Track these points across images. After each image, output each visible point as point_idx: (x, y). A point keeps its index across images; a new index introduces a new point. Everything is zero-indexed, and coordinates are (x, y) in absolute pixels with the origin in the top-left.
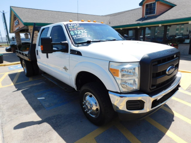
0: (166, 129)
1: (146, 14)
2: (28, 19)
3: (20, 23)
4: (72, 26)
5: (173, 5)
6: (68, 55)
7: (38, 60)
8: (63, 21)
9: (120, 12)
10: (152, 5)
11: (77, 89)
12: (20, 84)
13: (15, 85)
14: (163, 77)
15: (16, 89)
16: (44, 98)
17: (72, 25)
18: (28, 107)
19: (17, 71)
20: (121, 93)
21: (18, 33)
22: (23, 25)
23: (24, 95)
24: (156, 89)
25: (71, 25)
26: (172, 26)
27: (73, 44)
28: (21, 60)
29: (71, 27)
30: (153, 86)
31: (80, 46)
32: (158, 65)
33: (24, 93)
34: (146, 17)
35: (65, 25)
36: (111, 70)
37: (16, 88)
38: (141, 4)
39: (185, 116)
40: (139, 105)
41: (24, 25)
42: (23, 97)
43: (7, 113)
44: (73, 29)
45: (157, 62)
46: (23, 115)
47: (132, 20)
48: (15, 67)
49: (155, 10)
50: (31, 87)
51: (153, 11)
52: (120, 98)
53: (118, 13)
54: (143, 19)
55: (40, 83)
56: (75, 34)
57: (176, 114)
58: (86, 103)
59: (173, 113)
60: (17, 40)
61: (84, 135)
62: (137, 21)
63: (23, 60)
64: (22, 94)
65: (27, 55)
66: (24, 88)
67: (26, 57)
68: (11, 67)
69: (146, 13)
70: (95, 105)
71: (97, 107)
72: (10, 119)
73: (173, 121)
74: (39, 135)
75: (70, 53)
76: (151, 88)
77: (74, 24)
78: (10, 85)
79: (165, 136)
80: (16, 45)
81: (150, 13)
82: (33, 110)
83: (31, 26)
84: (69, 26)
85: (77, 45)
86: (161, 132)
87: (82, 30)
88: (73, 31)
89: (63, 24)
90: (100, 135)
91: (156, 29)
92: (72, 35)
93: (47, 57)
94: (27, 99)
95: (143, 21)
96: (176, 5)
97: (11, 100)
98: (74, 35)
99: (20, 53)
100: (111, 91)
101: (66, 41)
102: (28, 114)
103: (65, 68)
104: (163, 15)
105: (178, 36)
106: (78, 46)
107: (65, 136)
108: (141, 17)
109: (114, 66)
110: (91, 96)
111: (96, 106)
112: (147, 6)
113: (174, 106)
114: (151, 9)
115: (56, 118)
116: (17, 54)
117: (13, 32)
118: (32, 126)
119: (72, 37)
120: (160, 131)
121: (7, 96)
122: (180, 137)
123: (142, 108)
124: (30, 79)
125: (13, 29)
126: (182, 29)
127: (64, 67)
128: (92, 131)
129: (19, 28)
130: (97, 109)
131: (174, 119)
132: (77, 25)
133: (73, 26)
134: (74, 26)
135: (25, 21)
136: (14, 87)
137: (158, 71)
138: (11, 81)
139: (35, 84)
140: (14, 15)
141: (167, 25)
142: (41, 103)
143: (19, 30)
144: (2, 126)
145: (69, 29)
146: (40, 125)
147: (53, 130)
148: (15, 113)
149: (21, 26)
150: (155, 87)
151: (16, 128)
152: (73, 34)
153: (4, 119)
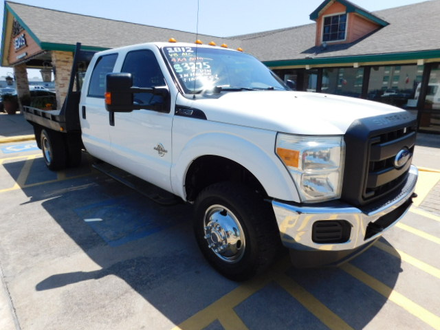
0: (388, 288)
1: (324, 40)
2: (50, 35)
3: (28, 43)
4: (178, 53)
5: (383, 24)
6: (170, 118)
7: (84, 130)
8: (156, 41)
9: (264, 33)
10: (337, 20)
11: (187, 198)
12: (37, 186)
13: (24, 189)
14: (388, 173)
15: (29, 199)
16: (100, 220)
17: (175, 49)
18: (64, 240)
19: (25, 157)
20: (301, 204)
21: (21, 68)
22: (39, 49)
23: (51, 212)
24: (374, 198)
25: (173, 49)
26: (380, 68)
27: (182, 93)
28: (37, 129)
29: (174, 55)
30: (368, 190)
31: (198, 98)
32: (381, 145)
33: (50, 207)
34: (324, 46)
35: (160, 50)
36: (279, 153)
37: (28, 196)
38: (314, 16)
39: (425, 261)
40: (339, 231)
41: (43, 48)
42: (48, 217)
43: (13, 253)
44: (179, 60)
45: (379, 137)
46: (54, 259)
47: (294, 52)
48: (17, 148)
49: (344, 30)
50: (65, 195)
51: (340, 34)
52: (297, 216)
53: (259, 34)
54: (317, 49)
55: (85, 186)
56: (185, 72)
57: (405, 258)
58: (211, 228)
59: (398, 254)
60: (18, 84)
61: (207, 302)
62: (306, 52)
63: (43, 131)
64: (44, 210)
65: (58, 119)
66: (46, 196)
67: (54, 122)
68: (8, 146)
69: (324, 36)
70: (234, 233)
71: (239, 238)
72: (23, 268)
73: (401, 270)
74: (102, 303)
75: (176, 114)
76: (366, 196)
77: (181, 47)
78: (12, 189)
79: (388, 302)
80: (16, 96)
81: (334, 37)
82: (77, 247)
83: (57, 52)
84: (169, 52)
85: (192, 96)
86: (379, 294)
87: (200, 64)
88: (180, 63)
89: (156, 46)
90: (244, 301)
91: (341, 75)
92: (177, 71)
93: (112, 122)
94: (59, 220)
95: (317, 53)
96: (388, 24)
97: (19, 222)
98: (183, 73)
99: (36, 113)
100: (277, 200)
101: (165, 85)
102: (67, 255)
103: (160, 149)
104: (361, 43)
105: (388, 92)
106: (194, 98)
107: (164, 306)
108: (313, 44)
109: (286, 142)
110: (224, 213)
111: (236, 235)
112: (327, 20)
113: (397, 240)
115: (135, 264)
116: (28, 116)
117: (10, 65)
118: (80, 283)
119: (178, 77)
120: (376, 292)
121: (7, 214)
122: (420, 304)
123: (345, 238)
124: (60, 177)
125: (8, 57)
126: (397, 78)
127: (157, 147)
128: (226, 293)
129: (27, 54)
130: (239, 242)
131: (402, 266)
132: (188, 51)
133: (180, 53)
134: (182, 52)
135: (44, 39)
136: (23, 194)
137: (379, 158)
138: (12, 180)
139: (74, 188)
140: (15, 23)
141: (370, 65)
142: (94, 232)
143: (26, 60)
144: (6, 283)
145: (170, 59)
146: (101, 280)
147: (132, 290)
148: (34, 253)
149: (34, 50)
150: (372, 194)
151: (42, 286)
152: (181, 71)
153: (9, 267)
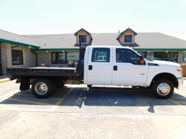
103: (143, 74)
114: (83, 39)
